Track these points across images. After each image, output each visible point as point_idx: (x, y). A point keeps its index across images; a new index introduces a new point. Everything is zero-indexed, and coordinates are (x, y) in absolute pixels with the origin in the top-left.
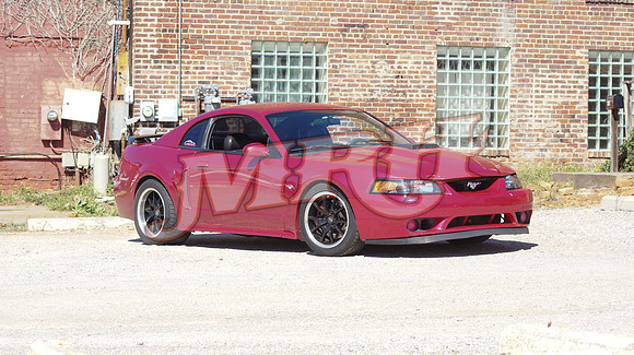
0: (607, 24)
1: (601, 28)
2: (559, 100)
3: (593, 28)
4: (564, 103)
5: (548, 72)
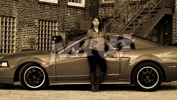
2: (30, 37)
5: (27, 27)
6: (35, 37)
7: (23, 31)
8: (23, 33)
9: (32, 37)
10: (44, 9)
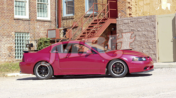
0: (18, 25)
1: (17, 26)
2: (9, 46)
3: (16, 26)
4: (10, 46)
5: (6, 38)
6: (13, 45)
7: (3, 41)
8: (3, 43)
9: (10, 45)
10: (18, 24)
